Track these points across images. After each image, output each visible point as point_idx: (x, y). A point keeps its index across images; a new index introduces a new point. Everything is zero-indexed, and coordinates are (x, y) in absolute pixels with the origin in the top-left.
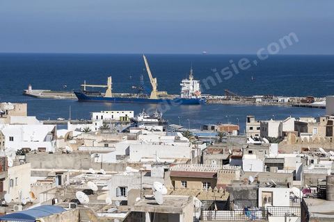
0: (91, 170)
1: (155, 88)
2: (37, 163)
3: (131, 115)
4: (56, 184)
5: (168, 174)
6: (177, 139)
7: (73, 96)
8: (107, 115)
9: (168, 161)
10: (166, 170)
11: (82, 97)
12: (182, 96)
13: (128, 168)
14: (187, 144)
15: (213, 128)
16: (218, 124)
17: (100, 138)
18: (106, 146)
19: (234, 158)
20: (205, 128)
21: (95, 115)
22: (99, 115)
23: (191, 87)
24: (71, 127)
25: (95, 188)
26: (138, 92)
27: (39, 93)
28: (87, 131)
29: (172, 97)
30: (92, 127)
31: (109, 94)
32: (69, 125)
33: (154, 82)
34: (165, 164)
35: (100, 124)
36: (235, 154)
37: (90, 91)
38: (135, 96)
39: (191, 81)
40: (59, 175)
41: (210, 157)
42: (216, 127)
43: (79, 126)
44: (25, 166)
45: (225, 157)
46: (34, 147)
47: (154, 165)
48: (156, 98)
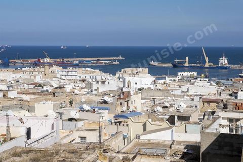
0: (169, 98)
1: (207, 62)
2: (146, 94)
3: (195, 74)
4: (153, 103)
5: (201, 100)
6: (211, 85)
7: (171, 65)
8: (185, 74)
9: (201, 94)
10: (200, 98)
11: (175, 66)
12: (220, 65)
13: (185, 97)
14: (215, 87)
15: (231, 80)
16: (234, 78)
17: (178, 84)
18: (180, 87)
19: (234, 93)
20: (228, 80)
21: (179, 73)
22: (181, 73)
23: (224, 61)
24: (167, 79)
25: (168, 105)
26: (200, 63)
27: (156, 64)
28: (174, 80)
29: (216, 66)
30: (177, 79)
31: (187, 64)
32: (167, 78)
33: (207, 59)
34: (200, 95)
35: (180, 77)
36: (235, 91)
37: (179, 63)
38: (199, 65)
39: (224, 59)
40: (154, 99)
41: (224, 92)
42: (233, 80)
43: (171, 78)
44: (138, 95)
45: (231, 92)
46: (146, 87)
47: (195, 96)
48: (208, 66)
